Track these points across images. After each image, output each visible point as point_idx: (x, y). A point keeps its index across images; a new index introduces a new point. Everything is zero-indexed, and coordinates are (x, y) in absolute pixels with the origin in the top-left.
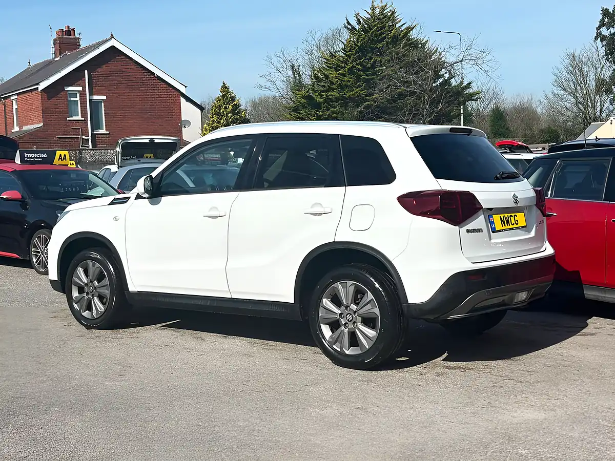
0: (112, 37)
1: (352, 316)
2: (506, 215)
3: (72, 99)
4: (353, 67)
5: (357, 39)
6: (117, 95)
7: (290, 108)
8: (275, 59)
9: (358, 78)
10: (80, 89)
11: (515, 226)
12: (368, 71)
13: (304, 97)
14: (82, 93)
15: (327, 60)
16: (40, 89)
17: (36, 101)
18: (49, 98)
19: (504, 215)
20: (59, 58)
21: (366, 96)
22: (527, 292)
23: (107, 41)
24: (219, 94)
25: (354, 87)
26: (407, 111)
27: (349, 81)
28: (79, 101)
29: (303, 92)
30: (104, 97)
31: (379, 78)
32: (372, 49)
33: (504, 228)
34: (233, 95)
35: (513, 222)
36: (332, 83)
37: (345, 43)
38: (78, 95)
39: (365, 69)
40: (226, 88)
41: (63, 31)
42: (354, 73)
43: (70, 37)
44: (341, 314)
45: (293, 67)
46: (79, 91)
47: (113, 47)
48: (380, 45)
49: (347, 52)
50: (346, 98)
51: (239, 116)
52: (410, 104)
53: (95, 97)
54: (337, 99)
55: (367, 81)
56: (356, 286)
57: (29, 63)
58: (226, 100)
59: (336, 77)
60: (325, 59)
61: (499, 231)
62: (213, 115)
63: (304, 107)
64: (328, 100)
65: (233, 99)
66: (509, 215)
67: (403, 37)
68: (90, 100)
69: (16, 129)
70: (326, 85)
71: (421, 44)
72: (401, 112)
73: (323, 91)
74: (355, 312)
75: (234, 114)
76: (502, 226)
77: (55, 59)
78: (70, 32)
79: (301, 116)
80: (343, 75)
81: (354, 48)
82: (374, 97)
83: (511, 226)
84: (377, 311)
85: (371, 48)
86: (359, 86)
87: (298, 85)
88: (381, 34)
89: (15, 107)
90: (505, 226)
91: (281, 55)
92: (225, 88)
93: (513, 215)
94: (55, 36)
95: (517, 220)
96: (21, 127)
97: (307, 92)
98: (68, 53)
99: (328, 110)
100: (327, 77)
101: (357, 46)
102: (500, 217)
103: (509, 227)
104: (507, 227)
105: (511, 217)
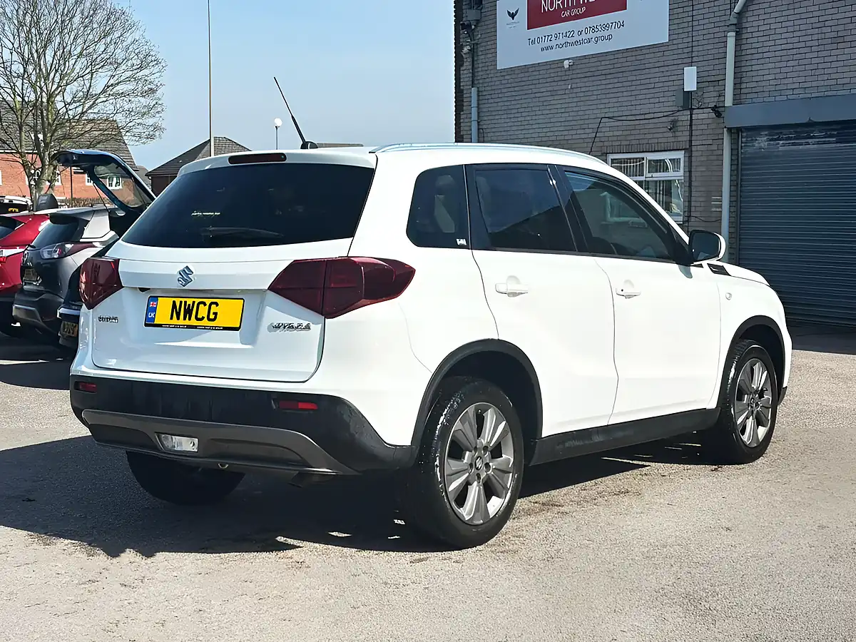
2: (190, 301)
11: (205, 322)
19: (183, 300)
33: (175, 321)
35: (203, 313)
61: (160, 326)
66: (197, 301)
76: (171, 318)
83: (193, 322)
90: (178, 318)
93: (208, 302)
95: (215, 314)
102: (174, 302)
103: (187, 322)
104: (181, 322)
105: (201, 306)
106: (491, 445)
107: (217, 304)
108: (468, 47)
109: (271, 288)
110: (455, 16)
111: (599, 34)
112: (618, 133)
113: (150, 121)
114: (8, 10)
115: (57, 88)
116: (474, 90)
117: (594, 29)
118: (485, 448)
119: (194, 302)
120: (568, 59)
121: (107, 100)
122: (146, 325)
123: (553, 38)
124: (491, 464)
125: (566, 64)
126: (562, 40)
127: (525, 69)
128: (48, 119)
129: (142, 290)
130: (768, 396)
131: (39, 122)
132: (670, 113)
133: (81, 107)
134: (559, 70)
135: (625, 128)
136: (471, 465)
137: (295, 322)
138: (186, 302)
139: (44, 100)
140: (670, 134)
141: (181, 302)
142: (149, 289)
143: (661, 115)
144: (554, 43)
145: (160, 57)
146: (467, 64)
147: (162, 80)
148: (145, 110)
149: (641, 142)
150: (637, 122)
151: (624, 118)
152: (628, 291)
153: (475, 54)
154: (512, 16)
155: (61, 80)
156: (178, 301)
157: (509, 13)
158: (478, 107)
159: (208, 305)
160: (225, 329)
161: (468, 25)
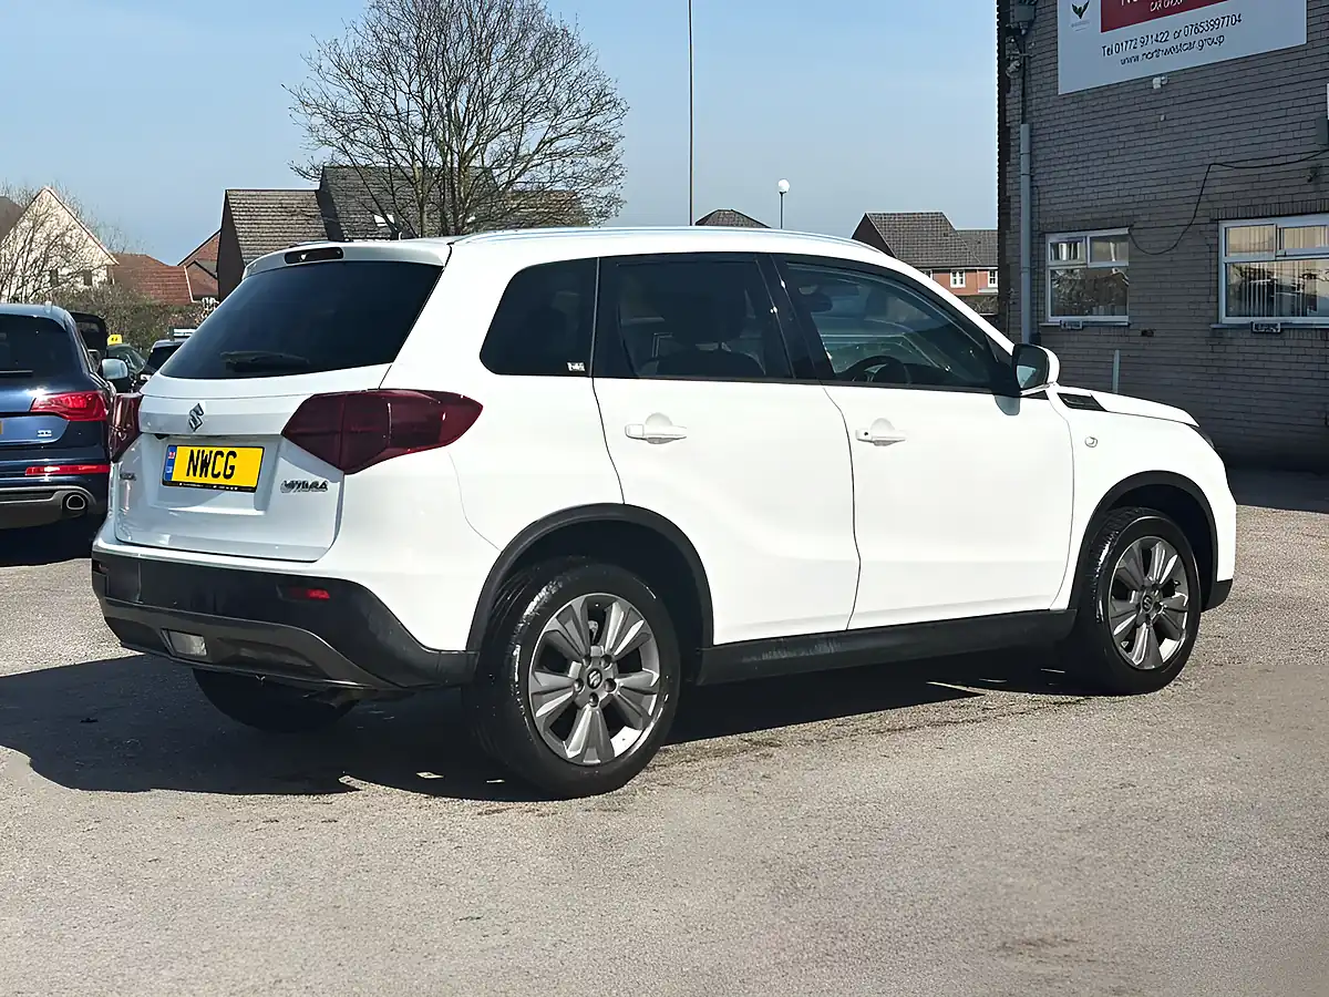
2: (207, 450)
11: (221, 480)
19: (201, 449)
33: (191, 479)
35: (219, 467)
61: (176, 484)
66: (215, 450)
76: (188, 475)
83: (209, 480)
90: (195, 475)
93: (226, 451)
95: (232, 468)
102: (192, 452)
103: (203, 480)
104: (198, 479)
105: (219, 457)
106: (616, 653)
107: (234, 454)
108: (1016, 63)
109: (286, 433)
110: (998, 17)
111: (1204, 35)
112: (1234, 188)
113: (604, 191)
114: (403, 36)
115: (473, 147)
116: (1024, 128)
117: (1197, 28)
118: (607, 658)
119: (211, 452)
120: (1161, 75)
121: (542, 163)
122: (164, 483)
123: (1139, 44)
124: (616, 681)
125: (1156, 83)
126: (1151, 47)
127: (1099, 92)
128: (460, 194)
129: (160, 436)
130: (1181, 595)
131: (448, 197)
132: (1308, 155)
133: (507, 174)
134: (1147, 92)
135: (1243, 180)
136: (579, 681)
137: (311, 478)
138: (203, 452)
139: (456, 165)
140: (1310, 188)
141: (199, 451)
142: (168, 435)
143: (1298, 157)
144: (1140, 51)
145: (618, 95)
146: (1015, 90)
147: (621, 131)
148: (597, 174)
149: (1269, 200)
150: (1263, 170)
151: (1242, 164)
152: (875, 434)
153: (1027, 73)
154: (1080, 12)
155: (478, 135)
156: (196, 450)
157: (1075, 8)
158: (1031, 153)
159: (226, 455)
160: (241, 489)
161: (1015, 29)
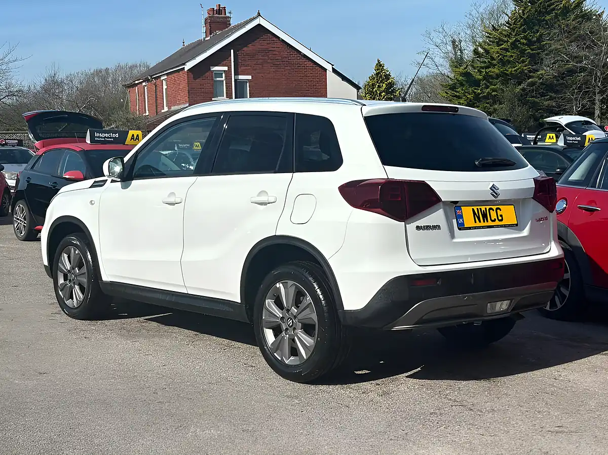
0: (259, 15)
1: (292, 321)
2: (483, 208)
3: (218, 79)
4: (516, 40)
5: (523, 11)
6: (262, 75)
7: (446, 86)
8: (433, 34)
9: (523, 52)
10: (226, 68)
11: (497, 223)
12: (534, 45)
13: (462, 74)
14: (228, 73)
15: (490, 34)
16: (186, 69)
17: (183, 81)
18: (195, 78)
19: (479, 207)
20: (209, 38)
21: (530, 72)
22: (509, 301)
23: (254, 19)
24: (373, 72)
25: (517, 62)
26: (576, 88)
27: (512, 56)
28: (224, 82)
29: (461, 69)
30: (249, 77)
31: (546, 52)
32: (540, 21)
33: (478, 224)
34: (388, 73)
35: (494, 216)
36: (493, 59)
37: (510, 15)
38: (224, 75)
39: (530, 43)
40: (381, 65)
41: (214, 10)
42: (517, 48)
43: (221, 16)
44: (282, 318)
45: (454, 42)
46: (225, 71)
47: (259, 25)
48: (548, 17)
49: (511, 25)
50: (507, 74)
51: (393, 95)
52: (580, 81)
53: (241, 77)
54: (498, 76)
55: (531, 56)
56: (297, 287)
57: (184, 43)
58: (379, 78)
59: (498, 52)
60: (488, 33)
61: (470, 228)
62: (366, 94)
63: (462, 85)
64: (487, 77)
65: (388, 77)
66: (488, 207)
67: (575, 8)
68: (235, 80)
69: (166, 109)
70: (487, 61)
71: (595, 15)
72: (569, 90)
73: (482, 68)
74: (295, 317)
75: (387, 93)
76: (476, 222)
77: (206, 39)
78: (221, 10)
79: (458, 94)
80: (506, 50)
81: (520, 21)
82: (539, 73)
83: (490, 223)
84: (314, 317)
85: (538, 20)
86: (523, 62)
87: (457, 62)
88: (549, 6)
89: (165, 87)
90: (480, 222)
91: (441, 30)
92: (379, 65)
93: (494, 208)
94: (207, 15)
95: (501, 216)
96: (169, 107)
97: (465, 68)
98: (218, 32)
99: (487, 87)
100: (487, 51)
101: (522, 18)
102: (473, 210)
103: (486, 224)
104: (482, 224)
105: (491, 211)
107: (499, 209)
119: (486, 209)
122: (460, 229)
138: (481, 209)
141: (478, 209)
156: (475, 208)
159: (495, 210)
